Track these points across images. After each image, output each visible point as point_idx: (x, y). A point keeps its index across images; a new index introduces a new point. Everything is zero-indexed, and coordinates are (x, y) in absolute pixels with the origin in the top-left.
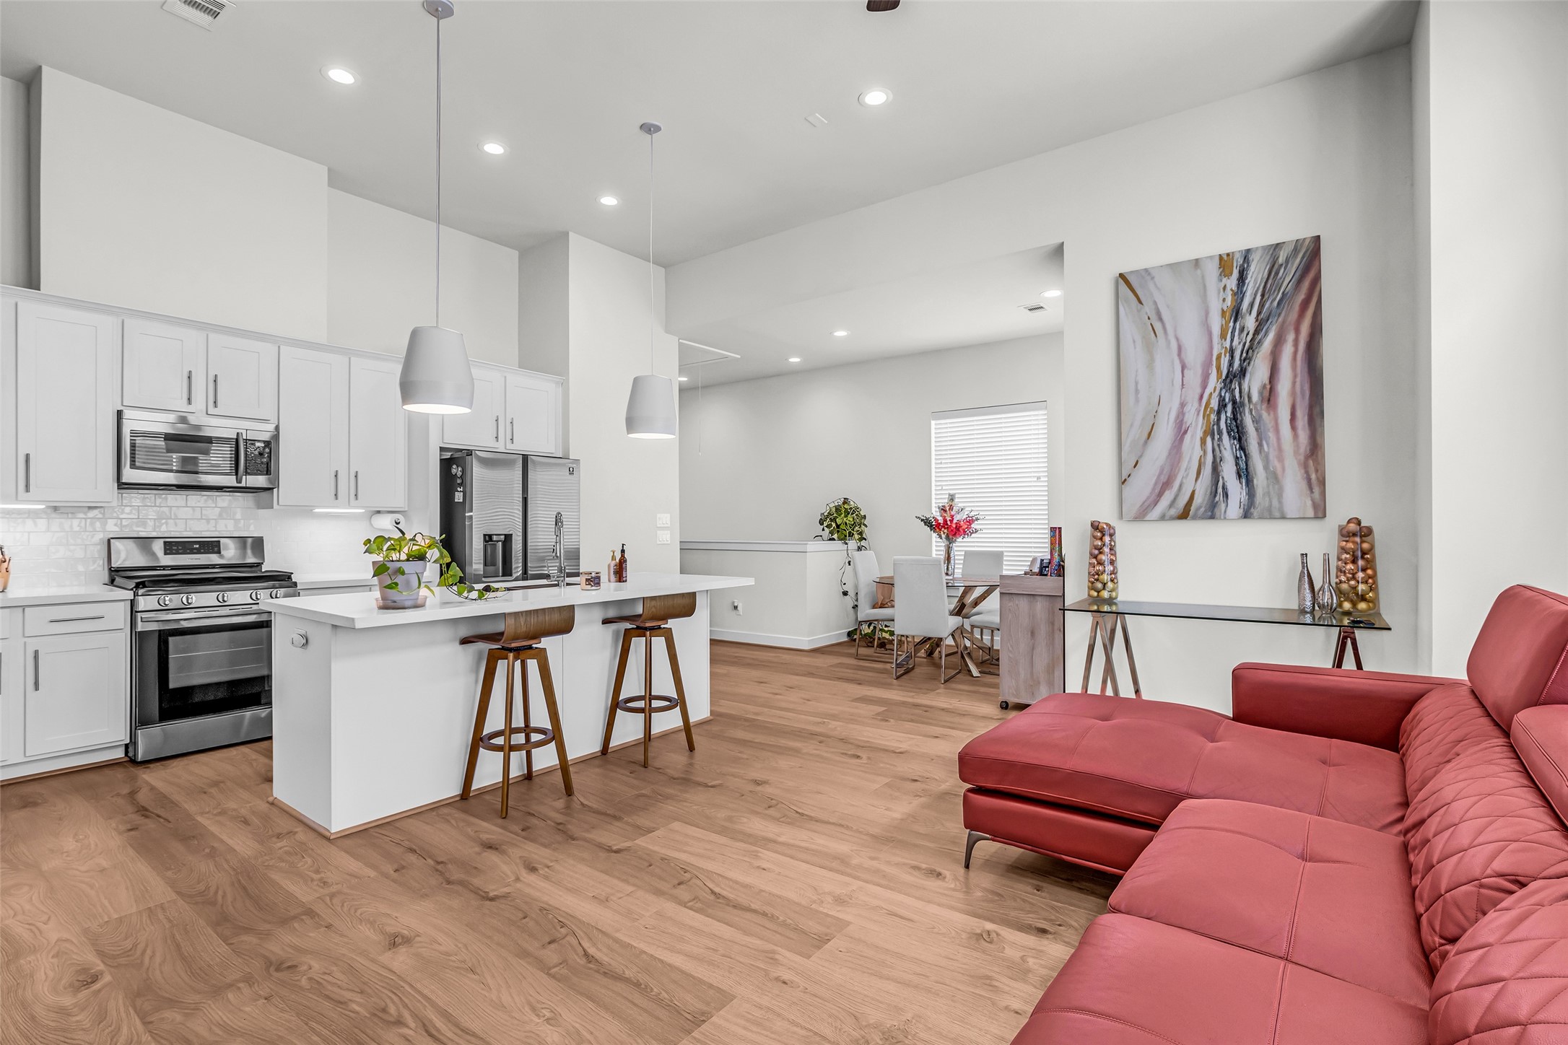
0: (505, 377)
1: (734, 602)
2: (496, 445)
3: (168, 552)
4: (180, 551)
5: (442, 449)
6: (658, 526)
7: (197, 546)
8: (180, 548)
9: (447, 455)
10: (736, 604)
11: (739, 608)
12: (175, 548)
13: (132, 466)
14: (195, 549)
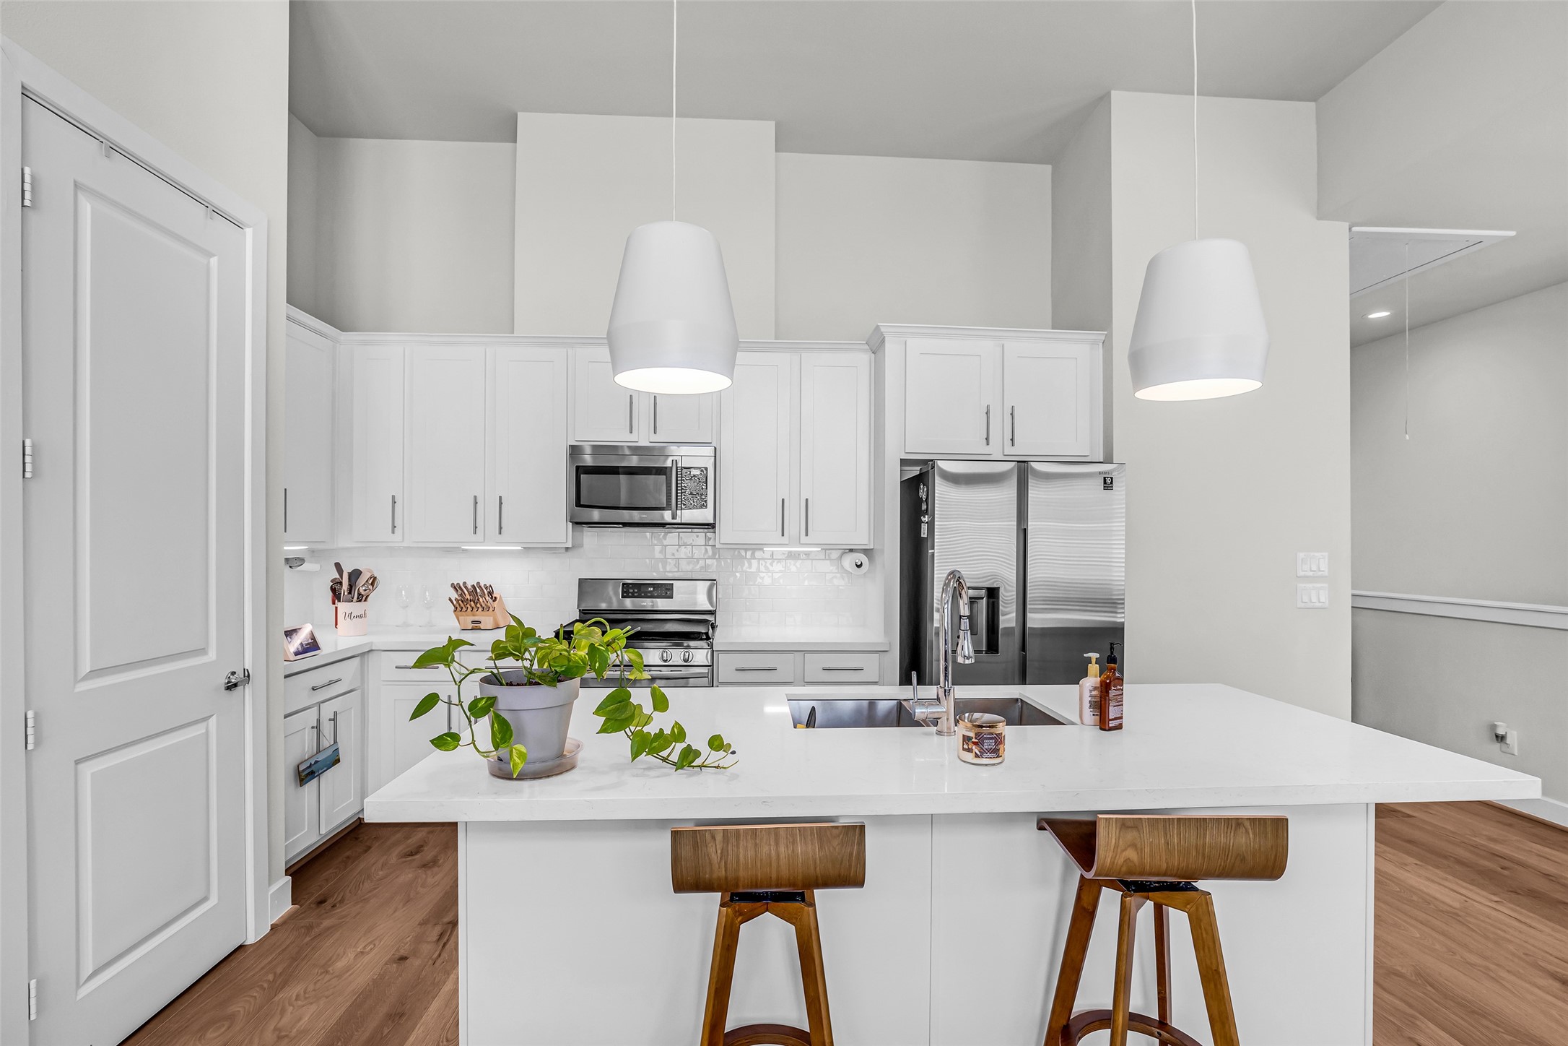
0: (1003, 345)
1: (1494, 727)
2: (986, 450)
3: (625, 594)
4: (636, 595)
5: (904, 462)
6: (1301, 574)
7: (652, 589)
8: (636, 590)
9: (914, 471)
10: (1500, 732)
11: (1508, 740)
12: (631, 591)
13: (578, 504)
14: (651, 592)
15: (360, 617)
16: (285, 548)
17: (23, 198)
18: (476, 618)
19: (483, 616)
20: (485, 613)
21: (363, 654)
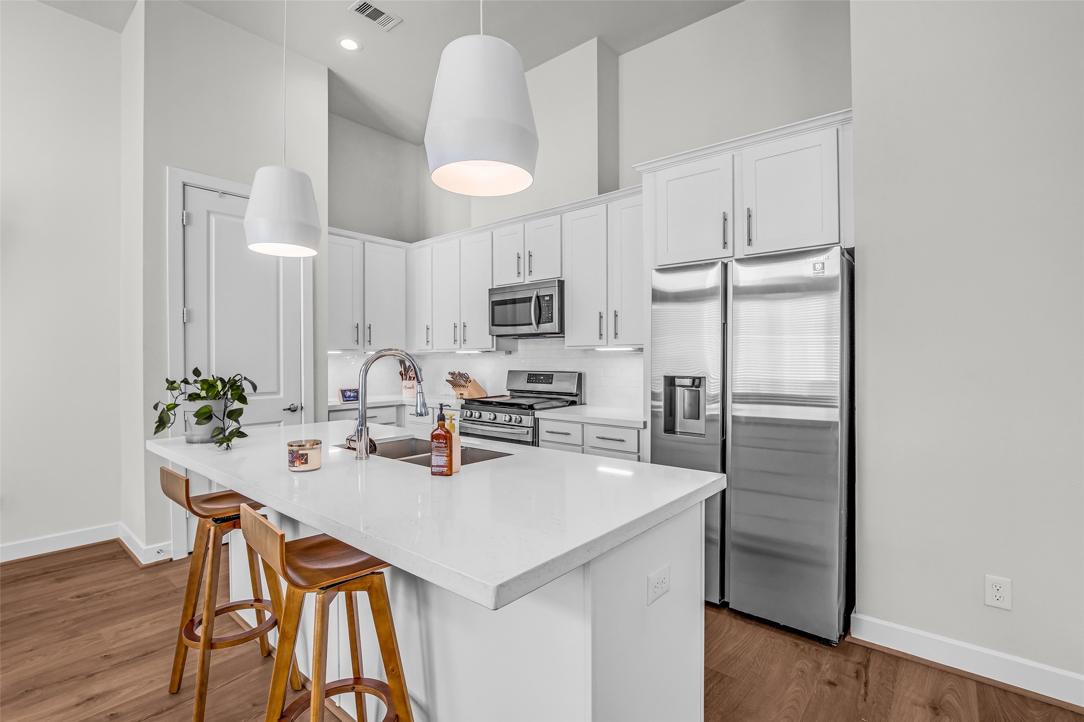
3: (529, 381)
4: (534, 381)
7: (542, 378)
8: (534, 378)
12: (532, 378)
13: (493, 325)
14: (541, 380)
15: (410, 388)
16: (329, 352)
17: (183, 222)
18: (461, 392)
19: (463, 390)
20: (464, 389)
21: (397, 406)
